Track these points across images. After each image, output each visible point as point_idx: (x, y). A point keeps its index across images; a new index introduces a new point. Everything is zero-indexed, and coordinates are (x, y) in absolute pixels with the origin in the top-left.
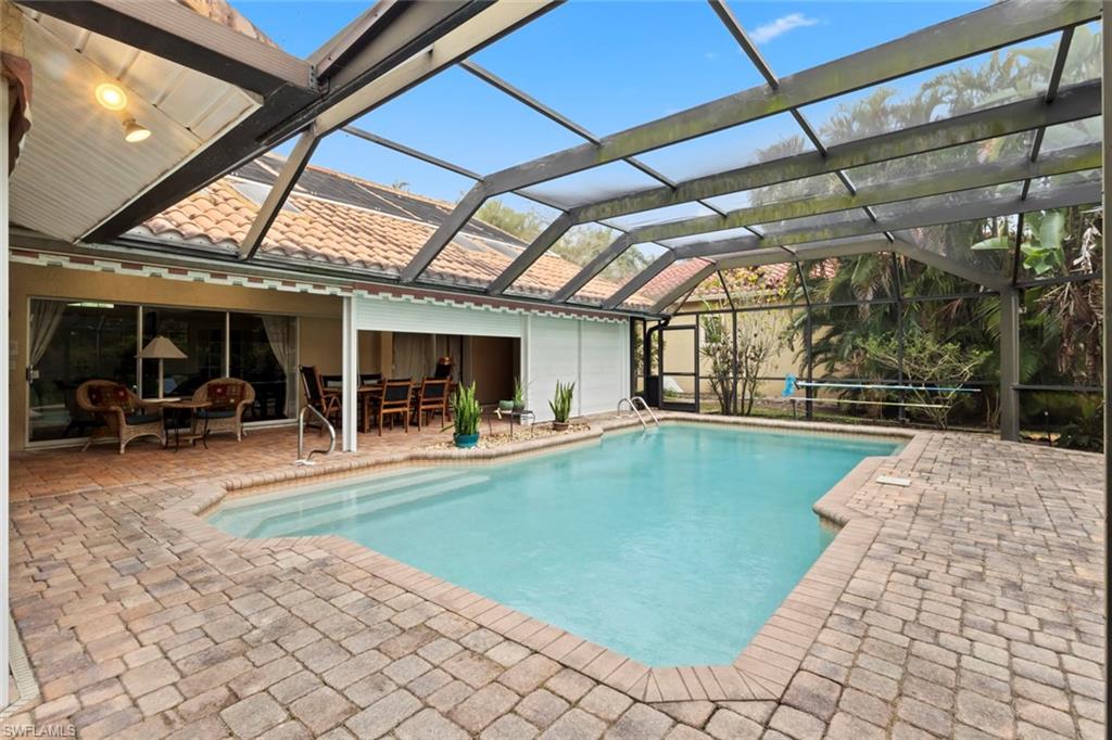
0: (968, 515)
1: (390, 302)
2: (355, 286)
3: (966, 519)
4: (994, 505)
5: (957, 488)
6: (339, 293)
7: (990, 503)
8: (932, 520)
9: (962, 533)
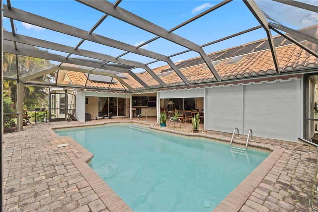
0: (36, 143)
1: (167, 92)
2: (157, 90)
3: (36, 142)
4: (29, 148)
5: (42, 150)
6: (155, 92)
7: (31, 148)
8: (43, 140)
9: (36, 140)
